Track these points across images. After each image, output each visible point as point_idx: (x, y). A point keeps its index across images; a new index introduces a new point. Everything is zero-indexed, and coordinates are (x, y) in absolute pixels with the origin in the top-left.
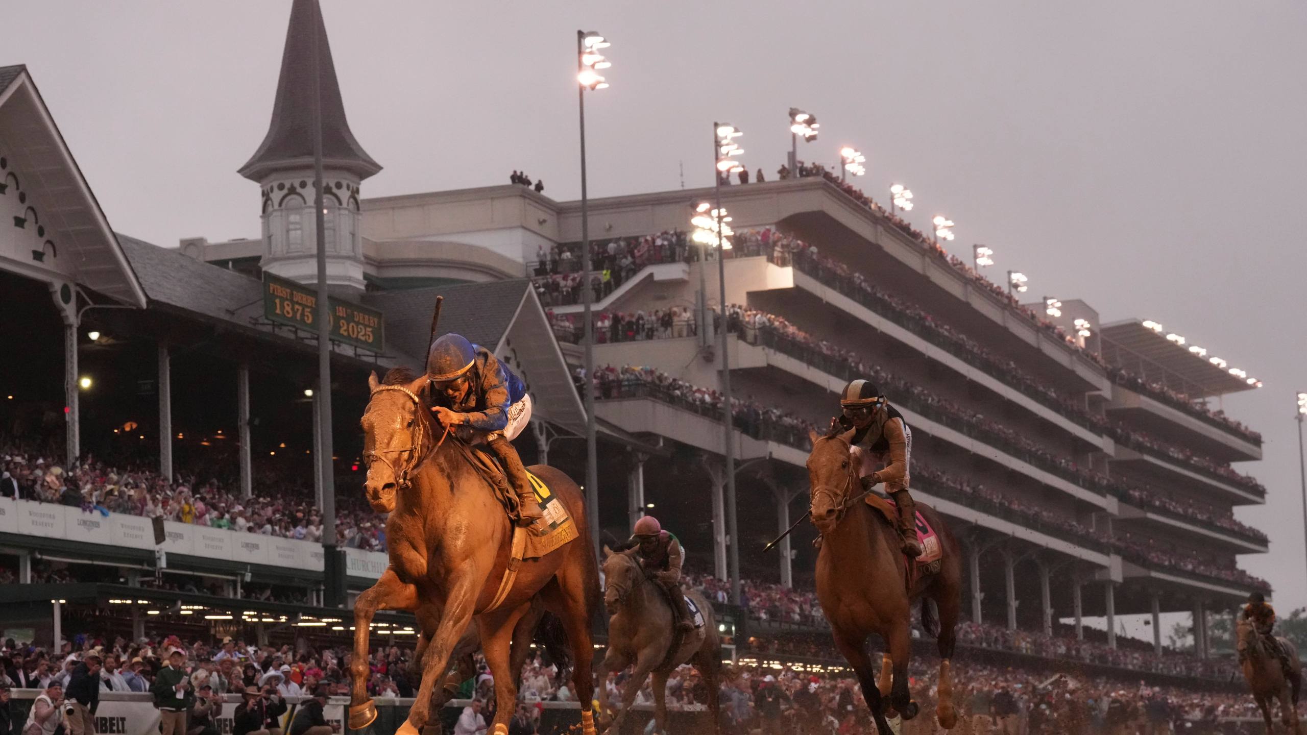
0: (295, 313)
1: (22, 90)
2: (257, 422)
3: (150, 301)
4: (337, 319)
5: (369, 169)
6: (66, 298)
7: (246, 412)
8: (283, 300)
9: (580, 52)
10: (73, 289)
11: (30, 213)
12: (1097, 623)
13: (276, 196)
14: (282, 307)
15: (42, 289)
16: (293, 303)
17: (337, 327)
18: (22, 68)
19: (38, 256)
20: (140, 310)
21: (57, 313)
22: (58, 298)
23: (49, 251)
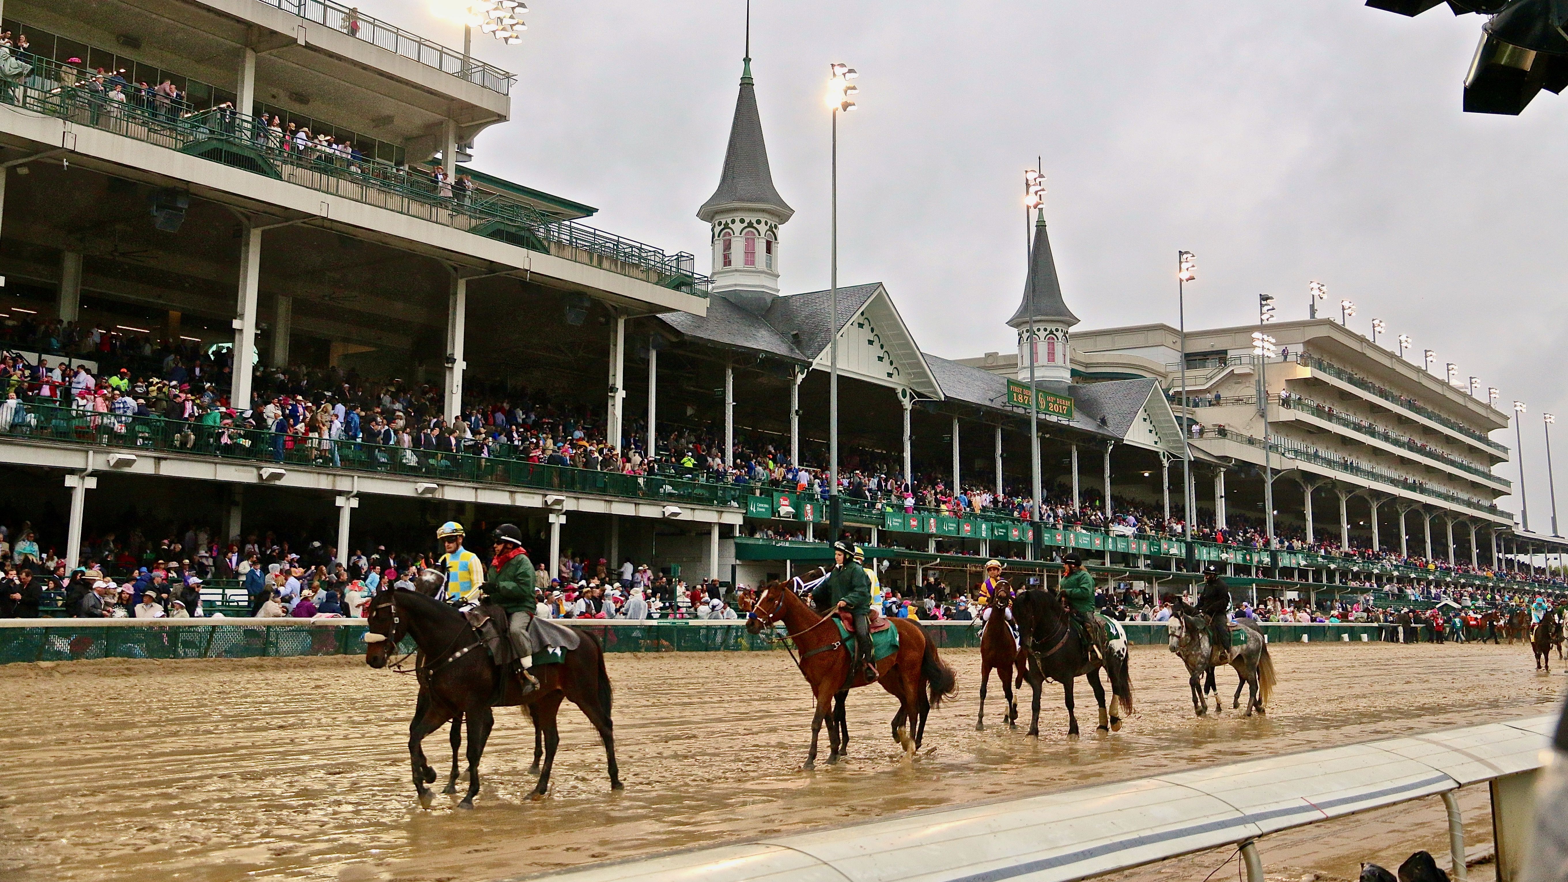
0: (1024, 401)
1: (880, 294)
2: (1005, 455)
3: (946, 397)
4: (1048, 403)
5: (1076, 321)
6: (904, 395)
7: (999, 451)
8: (1018, 394)
9: (1180, 262)
10: (908, 391)
11: (886, 354)
12: (1522, 558)
13: (1025, 335)
14: (1017, 398)
15: (893, 390)
16: (1023, 395)
17: (1047, 406)
18: (881, 284)
19: (890, 375)
20: (941, 401)
21: (900, 403)
22: (900, 396)
23: (896, 372)
